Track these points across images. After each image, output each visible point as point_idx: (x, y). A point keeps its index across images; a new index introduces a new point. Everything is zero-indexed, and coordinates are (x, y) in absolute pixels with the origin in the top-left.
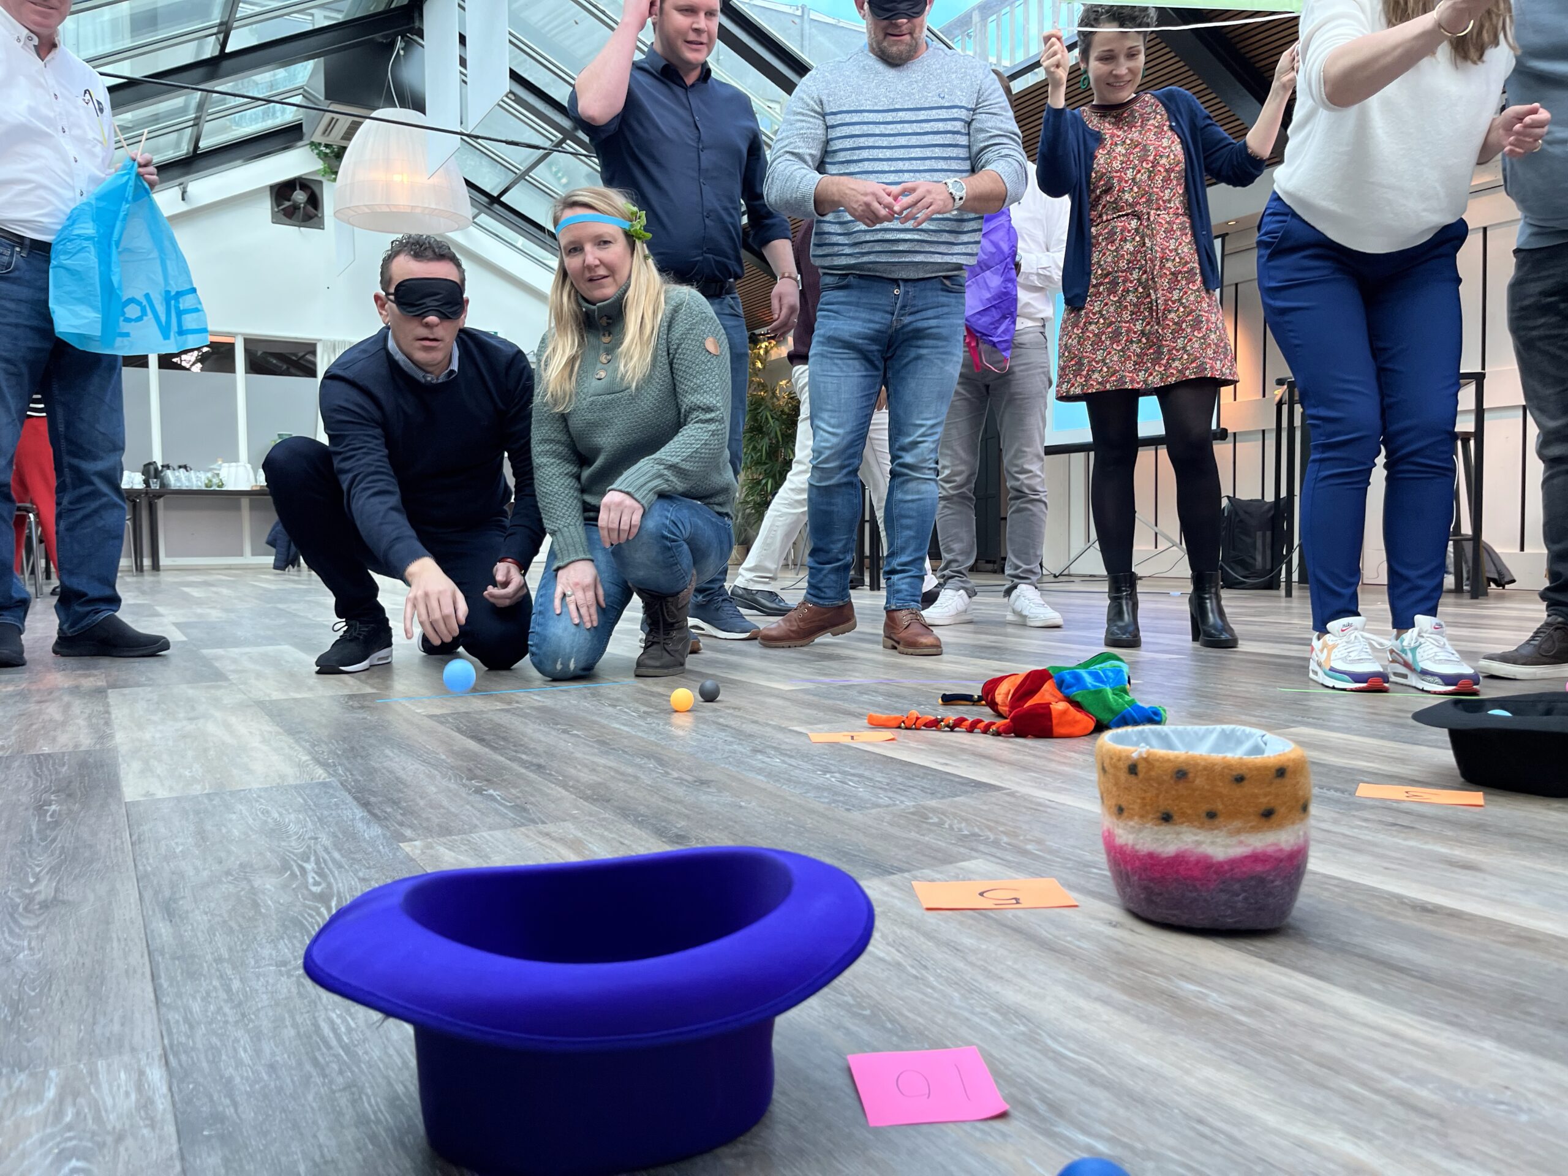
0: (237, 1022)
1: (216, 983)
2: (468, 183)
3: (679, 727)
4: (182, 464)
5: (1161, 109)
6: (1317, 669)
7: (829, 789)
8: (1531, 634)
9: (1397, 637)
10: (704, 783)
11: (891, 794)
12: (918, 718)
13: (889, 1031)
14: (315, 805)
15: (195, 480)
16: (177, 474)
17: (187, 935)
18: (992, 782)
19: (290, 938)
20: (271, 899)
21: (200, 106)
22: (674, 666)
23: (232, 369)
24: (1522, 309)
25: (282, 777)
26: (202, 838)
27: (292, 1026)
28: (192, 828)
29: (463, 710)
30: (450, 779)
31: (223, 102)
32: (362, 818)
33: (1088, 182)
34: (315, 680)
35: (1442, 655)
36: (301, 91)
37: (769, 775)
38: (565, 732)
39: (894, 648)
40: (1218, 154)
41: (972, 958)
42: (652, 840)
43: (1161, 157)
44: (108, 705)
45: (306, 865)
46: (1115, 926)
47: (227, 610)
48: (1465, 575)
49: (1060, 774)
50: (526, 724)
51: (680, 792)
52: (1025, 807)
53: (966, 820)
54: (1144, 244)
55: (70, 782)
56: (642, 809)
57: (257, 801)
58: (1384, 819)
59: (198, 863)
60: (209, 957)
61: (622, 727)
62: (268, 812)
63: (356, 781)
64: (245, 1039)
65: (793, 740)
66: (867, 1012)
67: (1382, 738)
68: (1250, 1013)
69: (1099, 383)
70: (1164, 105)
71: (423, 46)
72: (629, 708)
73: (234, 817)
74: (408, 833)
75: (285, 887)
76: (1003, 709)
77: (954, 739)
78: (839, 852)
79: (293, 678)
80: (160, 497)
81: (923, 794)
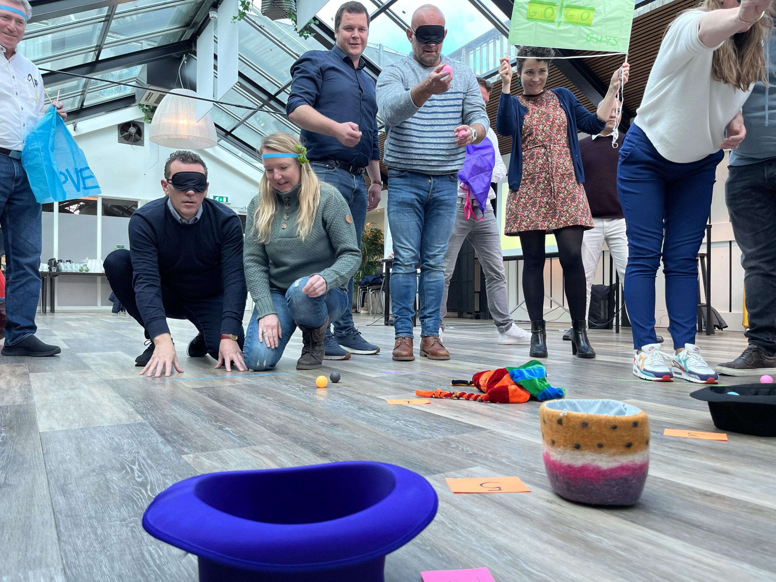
0: (101, 551)
1: (89, 530)
2: (216, 125)
3: (321, 396)
4: (68, 260)
5: (556, 97)
6: (637, 369)
7: (399, 429)
8: (741, 353)
9: (676, 354)
10: (335, 425)
11: (431, 432)
12: (441, 393)
13: (441, 559)
14: (137, 434)
15: (74, 268)
16: (65, 264)
17: (74, 503)
18: (481, 426)
19: (127, 507)
20: (116, 485)
21: (85, 86)
22: (316, 364)
23: (95, 213)
24: (733, 195)
25: (120, 420)
26: (79, 452)
27: (129, 554)
28: (74, 446)
29: (211, 386)
30: (206, 422)
31: (96, 84)
32: (162, 442)
33: (521, 130)
34: (134, 369)
35: (699, 364)
36: (135, 79)
37: (368, 421)
38: (263, 397)
39: (426, 356)
40: (583, 119)
41: (479, 519)
42: (311, 455)
43: (556, 119)
44: (30, 381)
45: (133, 467)
46: (551, 503)
47: (89, 333)
48: (703, 324)
49: (515, 422)
50: (243, 393)
51: (324, 430)
52: (499, 439)
53: (470, 446)
54: (548, 160)
55: (11, 421)
56: (305, 439)
57: (107, 432)
58: (679, 447)
59: (78, 465)
60: (85, 516)
61: (292, 396)
62: (113, 438)
63: (158, 422)
64: (105, 561)
65: (379, 403)
66: (429, 548)
67: (673, 405)
68: (624, 550)
69: (526, 227)
70: (557, 95)
71: (196, 60)
72: (295, 386)
73: (95, 441)
74: (186, 450)
75: (123, 478)
76: (484, 388)
77: (459, 403)
78: (407, 462)
79: (123, 368)
80: (56, 276)
81: (447, 432)
